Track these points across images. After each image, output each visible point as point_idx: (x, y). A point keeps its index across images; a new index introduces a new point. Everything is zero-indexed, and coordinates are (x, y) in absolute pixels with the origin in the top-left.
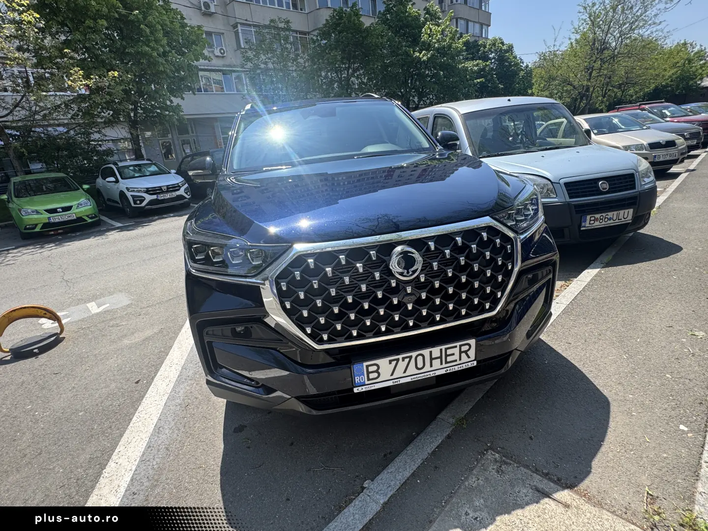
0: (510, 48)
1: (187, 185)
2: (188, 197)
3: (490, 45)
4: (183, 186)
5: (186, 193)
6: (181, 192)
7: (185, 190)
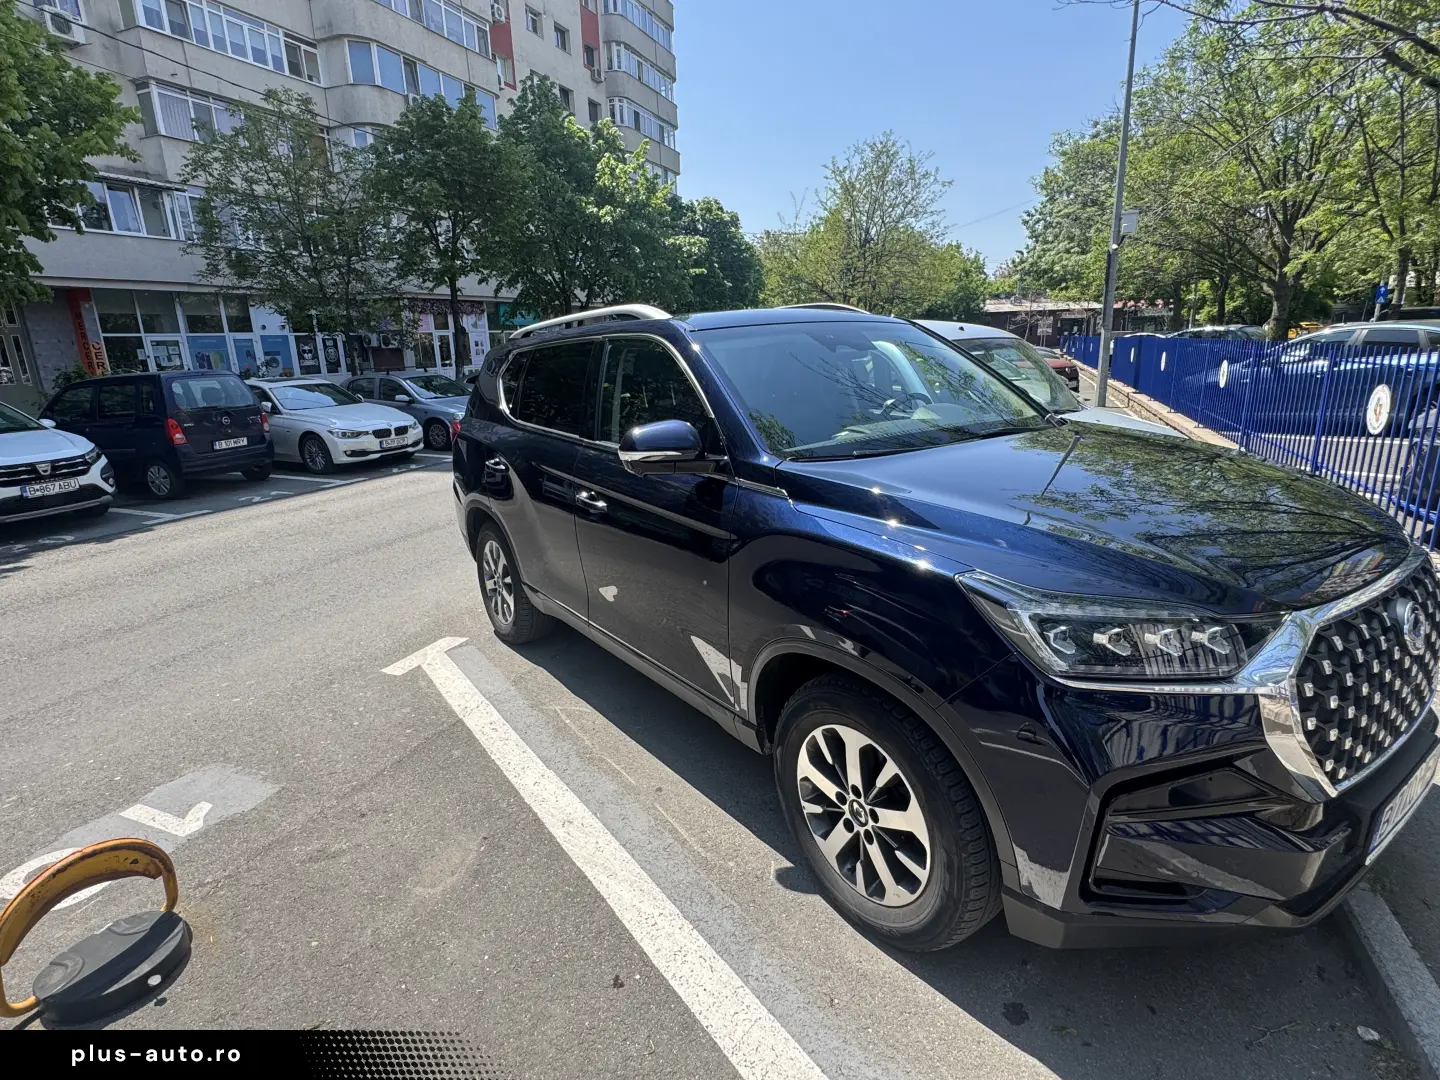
0: (735, 221)
1: (103, 461)
2: (110, 490)
3: (702, 210)
4: (95, 461)
5: (106, 480)
6: (94, 476)
7: (103, 472)
